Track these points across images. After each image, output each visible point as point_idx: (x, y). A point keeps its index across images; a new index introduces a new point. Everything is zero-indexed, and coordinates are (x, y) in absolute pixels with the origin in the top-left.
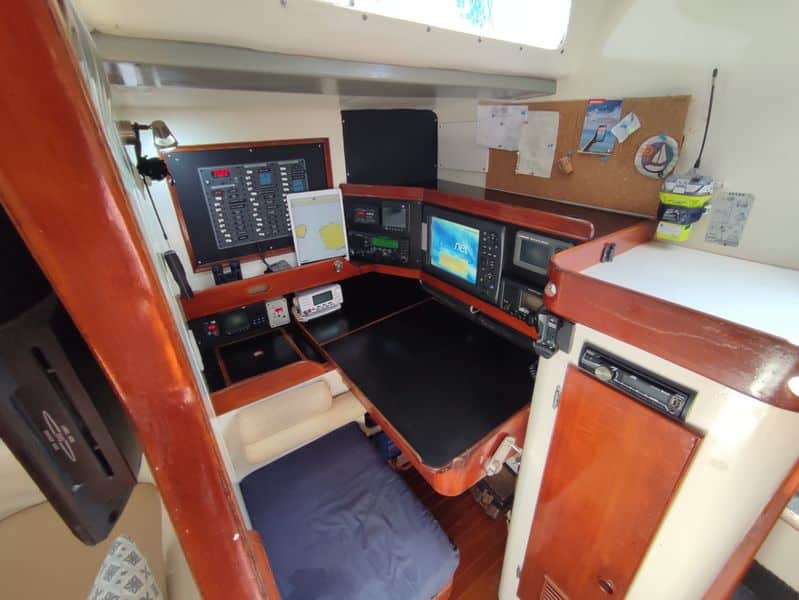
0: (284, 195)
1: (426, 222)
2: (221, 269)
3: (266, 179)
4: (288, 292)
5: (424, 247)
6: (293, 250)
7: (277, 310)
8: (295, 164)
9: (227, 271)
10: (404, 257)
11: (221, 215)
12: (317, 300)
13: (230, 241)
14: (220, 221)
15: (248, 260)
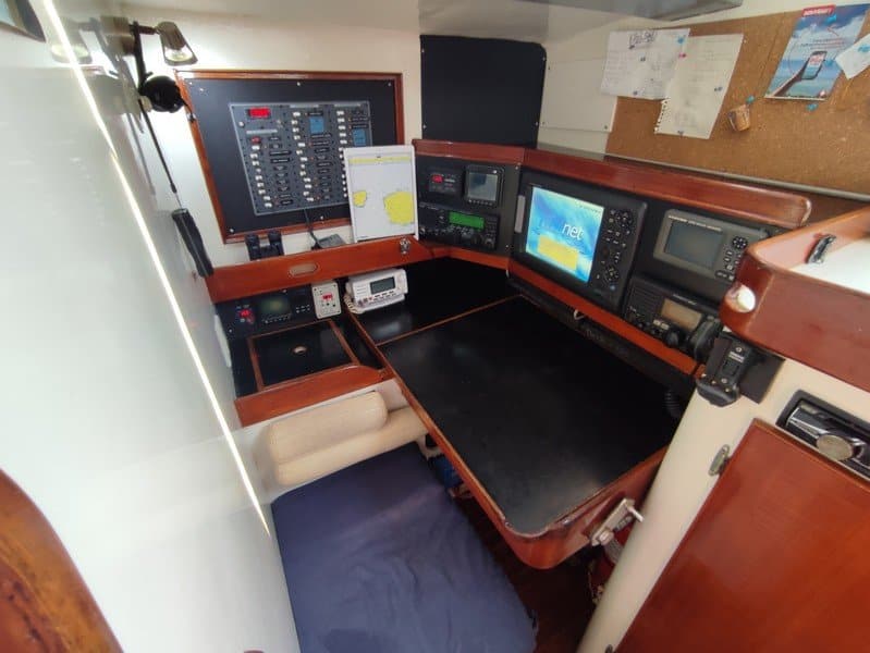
0: (340, 149)
1: (524, 194)
2: (257, 241)
3: (317, 126)
4: (339, 276)
5: (518, 228)
6: (349, 222)
7: (326, 297)
8: (357, 108)
9: (265, 244)
10: (490, 240)
11: (259, 170)
12: (375, 287)
13: (270, 205)
14: (257, 178)
15: (292, 231)
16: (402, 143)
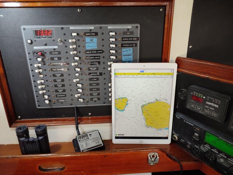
3: (92, 44)
8: (128, 30)
11: (41, 76)
13: (48, 102)
14: (40, 82)
16: (166, 61)
